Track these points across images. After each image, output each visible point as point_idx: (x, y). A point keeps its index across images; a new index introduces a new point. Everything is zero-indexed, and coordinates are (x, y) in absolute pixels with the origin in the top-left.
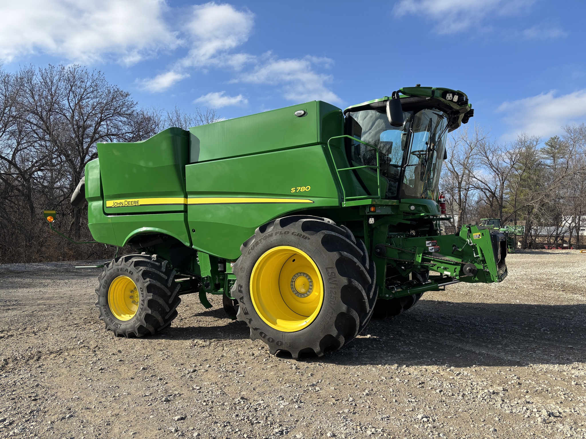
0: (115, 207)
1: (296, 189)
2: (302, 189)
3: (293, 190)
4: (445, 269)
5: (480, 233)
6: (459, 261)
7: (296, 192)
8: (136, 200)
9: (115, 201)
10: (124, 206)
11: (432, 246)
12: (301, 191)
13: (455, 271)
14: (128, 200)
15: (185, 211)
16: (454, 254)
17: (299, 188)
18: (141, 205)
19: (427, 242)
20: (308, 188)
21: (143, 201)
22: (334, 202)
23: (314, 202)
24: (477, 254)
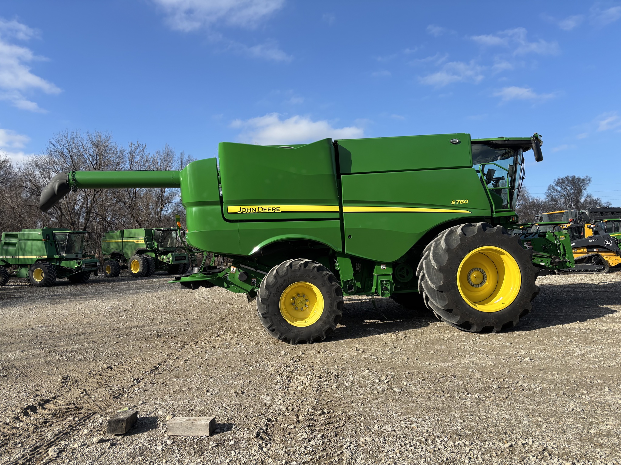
0: (242, 213)
1: (456, 202)
2: (461, 202)
3: (453, 202)
4: (541, 261)
5: (564, 236)
6: (548, 255)
7: (456, 204)
8: (276, 206)
9: (242, 207)
10: (257, 212)
11: (528, 246)
12: (460, 203)
13: (547, 262)
14: (263, 207)
15: (341, 219)
16: (545, 251)
17: (459, 201)
18: (282, 212)
19: (525, 243)
20: (466, 201)
21: (283, 208)
22: (487, 213)
23: (472, 213)
24: (560, 250)
